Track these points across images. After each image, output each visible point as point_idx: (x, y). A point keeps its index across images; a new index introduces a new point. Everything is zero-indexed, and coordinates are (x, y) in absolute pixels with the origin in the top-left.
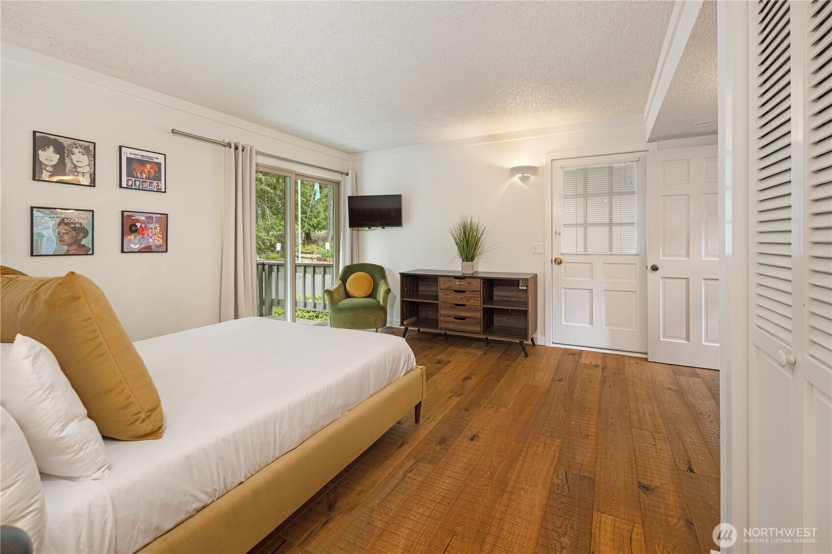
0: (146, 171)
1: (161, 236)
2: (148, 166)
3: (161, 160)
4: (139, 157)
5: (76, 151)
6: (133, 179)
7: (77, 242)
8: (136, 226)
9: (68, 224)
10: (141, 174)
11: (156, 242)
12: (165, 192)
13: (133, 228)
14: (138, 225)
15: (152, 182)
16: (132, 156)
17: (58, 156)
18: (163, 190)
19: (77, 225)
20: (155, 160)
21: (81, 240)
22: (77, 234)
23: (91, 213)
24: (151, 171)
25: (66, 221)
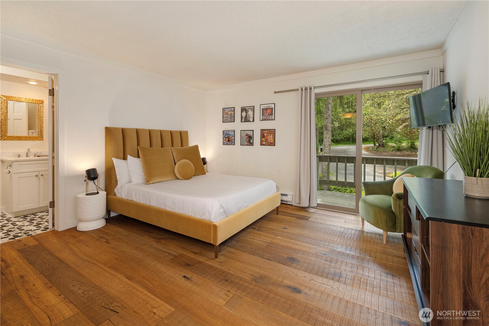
0: (268, 112)
1: (272, 139)
2: (269, 110)
3: (273, 106)
4: (266, 107)
5: (249, 110)
6: (264, 117)
7: (249, 141)
8: (265, 135)
9: (247, 135)
10: (266, 114)
11: (271, 141)
12: (274, 120)
13: (264, 136)
14: (265, 134)
15: (269, 117)
16: (264, 108)
17: (246, 113)
18: (274, 119)
19: (250, 136)
20: (271, 107)
21: (250, 141)
22: (250, 138)
23: (253, 131)
24: (269, 112)
25: (247, 134)
